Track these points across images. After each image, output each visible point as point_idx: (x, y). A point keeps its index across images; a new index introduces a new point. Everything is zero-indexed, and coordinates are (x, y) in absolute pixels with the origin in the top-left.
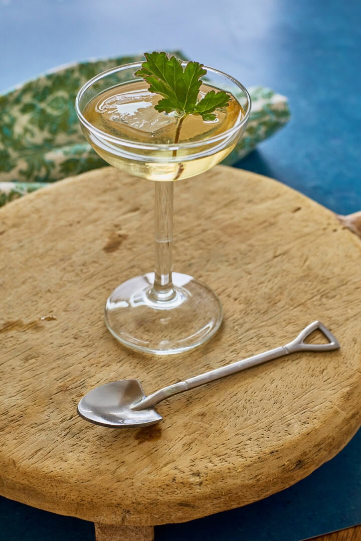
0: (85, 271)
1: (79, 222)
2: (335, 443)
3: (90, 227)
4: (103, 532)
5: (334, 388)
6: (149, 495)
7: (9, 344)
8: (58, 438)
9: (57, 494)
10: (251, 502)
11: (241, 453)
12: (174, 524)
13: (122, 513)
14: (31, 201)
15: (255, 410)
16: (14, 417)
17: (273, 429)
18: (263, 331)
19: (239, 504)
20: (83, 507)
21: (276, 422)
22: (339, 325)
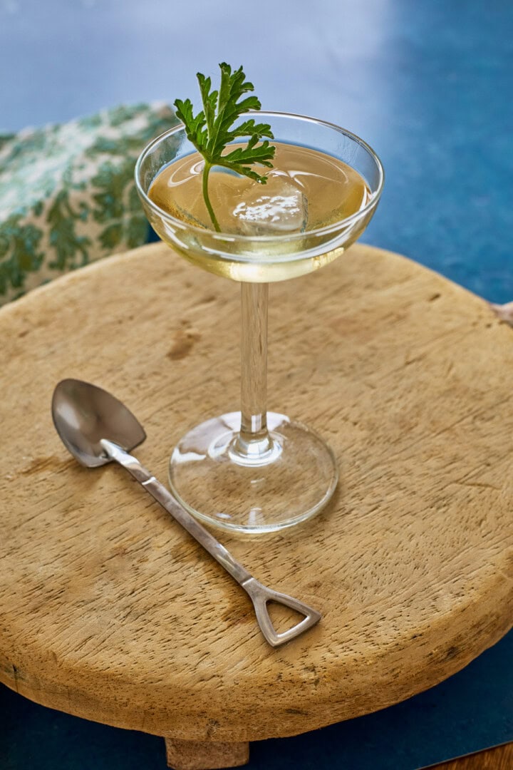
0: (142, 386)
1: (131, 318)
2: (500, 623)
3: (147, 325)
4: (178, 751)
5: (496, 545)
6: (245, 699)
7: (41, 490)
8: (115, 621)
9: (116, 700)
10: (385, 707)
11: (372, 639)
12: (280, 739)
13: (207, 725)
14: (62, 289)
15: (388, 577)
16: (52, 592)
17: (414, 605)
18: (396, 468)
19: (369, 709)
20: (153, 717)
21: (419, 594)
22: (500, 458)
